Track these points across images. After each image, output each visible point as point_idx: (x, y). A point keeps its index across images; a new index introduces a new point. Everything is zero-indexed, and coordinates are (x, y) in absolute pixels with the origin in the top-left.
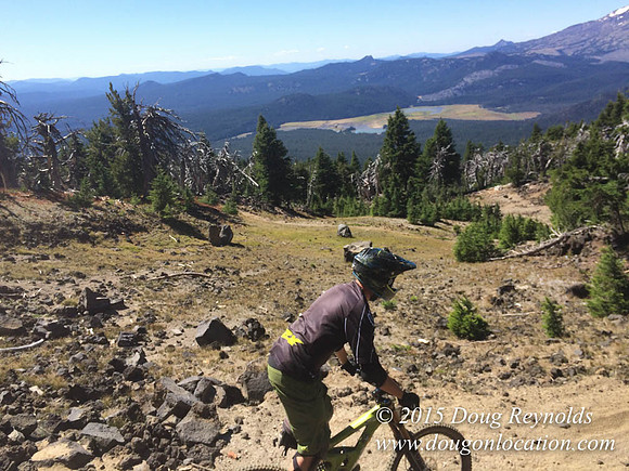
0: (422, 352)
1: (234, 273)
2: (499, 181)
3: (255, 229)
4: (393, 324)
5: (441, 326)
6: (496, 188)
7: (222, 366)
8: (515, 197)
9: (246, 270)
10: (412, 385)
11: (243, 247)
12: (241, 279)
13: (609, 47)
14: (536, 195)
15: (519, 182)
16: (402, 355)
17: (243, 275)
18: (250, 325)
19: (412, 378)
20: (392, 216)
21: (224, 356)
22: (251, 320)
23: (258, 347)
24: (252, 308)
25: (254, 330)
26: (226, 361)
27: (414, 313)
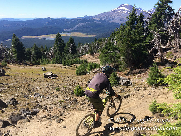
0: (67, 102)
1: (7, 85)
2: (87, 53)
3: (13, 70)
4: (59, 95)
5: (73, 94)
6: (86, 55)
7: (2, 115)
8: (91, 57)
9: (11, 83)
10: (64, 111)
11: (9, 76)
12: (9, 86)
13: (112, 19)
14: (96, 57)
15: (92, 53)
16: (62, 103)
17: (10, 85)
18: (12, 100)
19: (64, 109)
20: (58, 64)
21: (3, 112)
22: (13, 99)
23: (15, 107)
24: (13, 95)
25: (14, 102)
26: (4, 113)
27: (65, 91)
